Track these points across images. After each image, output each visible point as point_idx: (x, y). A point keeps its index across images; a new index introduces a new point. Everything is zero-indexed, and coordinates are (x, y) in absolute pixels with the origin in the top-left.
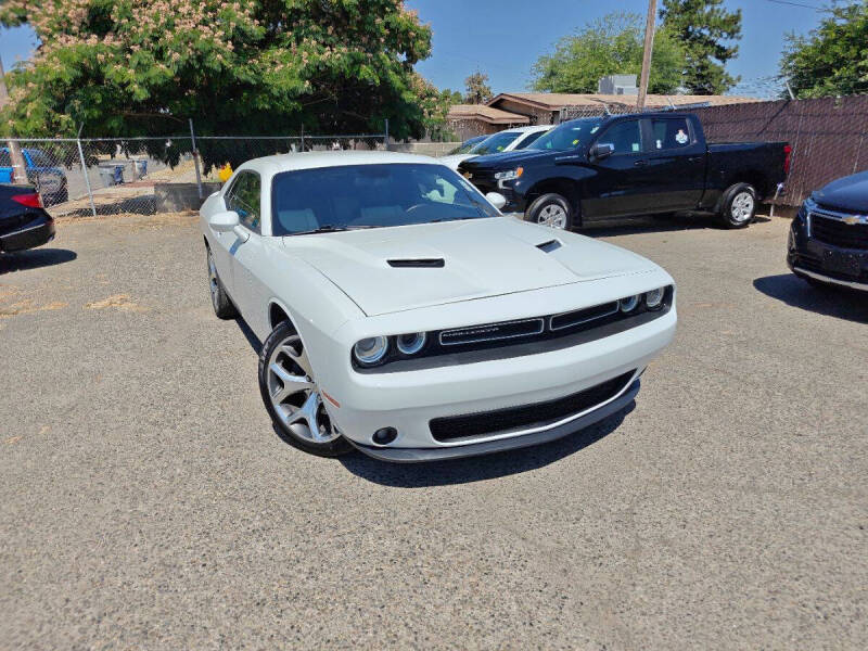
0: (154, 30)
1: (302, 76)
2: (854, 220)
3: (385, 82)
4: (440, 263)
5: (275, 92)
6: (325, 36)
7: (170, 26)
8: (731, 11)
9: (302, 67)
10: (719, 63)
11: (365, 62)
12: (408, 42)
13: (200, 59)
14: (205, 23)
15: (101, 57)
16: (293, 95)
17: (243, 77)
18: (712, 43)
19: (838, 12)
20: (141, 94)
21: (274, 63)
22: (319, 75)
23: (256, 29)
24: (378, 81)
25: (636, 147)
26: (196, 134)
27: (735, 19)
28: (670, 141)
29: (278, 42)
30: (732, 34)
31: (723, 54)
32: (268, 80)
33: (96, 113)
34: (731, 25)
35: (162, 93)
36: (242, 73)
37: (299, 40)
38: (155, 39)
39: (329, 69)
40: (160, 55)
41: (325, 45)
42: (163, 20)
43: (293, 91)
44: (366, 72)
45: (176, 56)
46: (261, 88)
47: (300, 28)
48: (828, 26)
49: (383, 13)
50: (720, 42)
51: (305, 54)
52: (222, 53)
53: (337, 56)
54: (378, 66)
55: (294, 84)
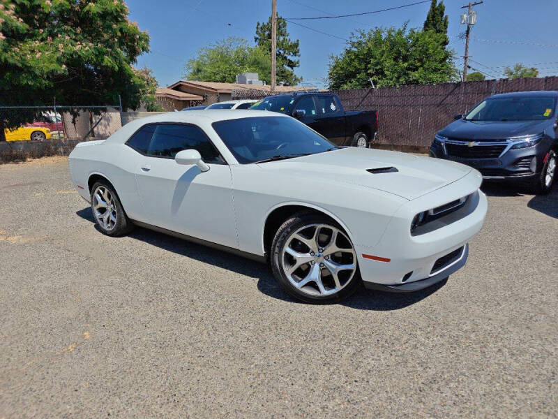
1: (59, 61)
2: (472, 144)
3: (121, 69)
4: (395, 170)
5: (38, 72)
6: (76, 34)
8: (293, 40)
9: (59, 55)
10: (290, 69)
11: (106, 53)
16: (52, 75)
17: (11, 61)
18: (285, 58)
19: (353, 44)
21: (33, 51)
22: (74, 62)
23: (19, 24)
24: (117, 68)
25: (313, 112)
27: (296, 45)
28: (328, 109)
29: (32, 36)
30: (295, 54)
31: (291, 64)
32: (32, 63)
34: (294, 48)
36: (10, 58)
37: (53, 36)
39: (80, 57)
41: (76, 40)
43: (52, 72)
44: (108, 60)
46: (27, 69)
47: (53, 27)
48: (348, 52)
49: (117, 21)
50: (289, 57)
51: (61, 46)
53: (85, 48)
54: (116, 57)
55: (54, 66)
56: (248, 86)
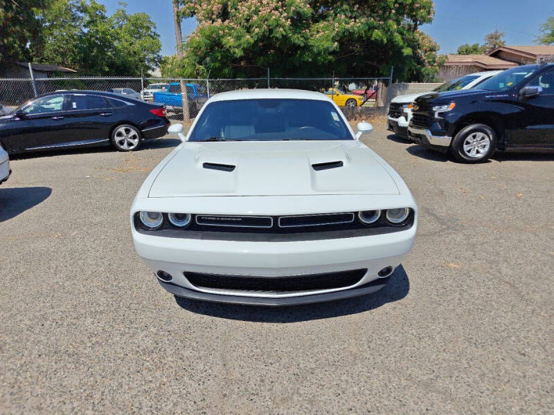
0: (248, 15)
1: (334, 40)
3: (391, 41)
5: (315, 50)
6: (352, 12)
7: (256, 12)
9: (334, 34)
11: (375, 28)
12: (412, 11)
13: (271, 31)
14: (276, 9)
15: (221, 32)
16: (327, 51)
17: (297, 41)
20: (239, 53)
21: (318, 32)
23: (307, 10)
24: (385, 40)
26: (270, 77)
29: (324, 18)
32: (311, 42)
33: (217, 65)
36: (297, 39)
37: (335, 16)
38: (248, 21)
39: (351, 34)
40: (248, 30)
41: (351, 18)
42: (253, 8)
43: (328, 48)
44: (377, 34)
45: (257, 30)
46: (307, 47)
47: (338, 7)
51: (337, 25)
52: (283, 27)
53: (357, 25)
54: (387, 30)
55: (327, 44)
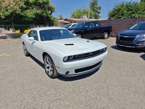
0: (6, 6)
1: (33, 15)
2: (126, 37)
3: (48, 16)
4: (73, 44)
5: (29, 17)
6: (37, 8)
7: (9, 6)
8: (100, 6)
9: (33, 13)
10: (98, 14)
11: (44, 12)
12: (51, 9)
13: (15, 12)
14: (15, 5)
16: (32, 18)
18: (97, 11)
19: (115, 7)
20: (3, 17)
21: (28, 12)
22: (37, 15)
23: (25, 6)
24: (46, 16)
25: (91, 27)
26: (14, 24)
27: (100, 7)
28: (95, 26)
29: (28, 9)
30: (100, 10)
31: (99, 13)
34: (100, 8)
35: (7, 17)
36: (23, 14)
37: (32, 8)
38: (6, 8)
40: (7, 11)
41: (37, 9)
42: (7, 4)
43: (32, 17)
44: (44, 14)
45: (10, 11)
46: (26, 16)
47: (32, 7)
48: (114, 9)
49: (47, 5)
50: (98, 11)
51: (34, 11)
52: (19, 11)
53: (39, 11)
54: (46, 13)
55: (32, 16)
56: (83, 19)
